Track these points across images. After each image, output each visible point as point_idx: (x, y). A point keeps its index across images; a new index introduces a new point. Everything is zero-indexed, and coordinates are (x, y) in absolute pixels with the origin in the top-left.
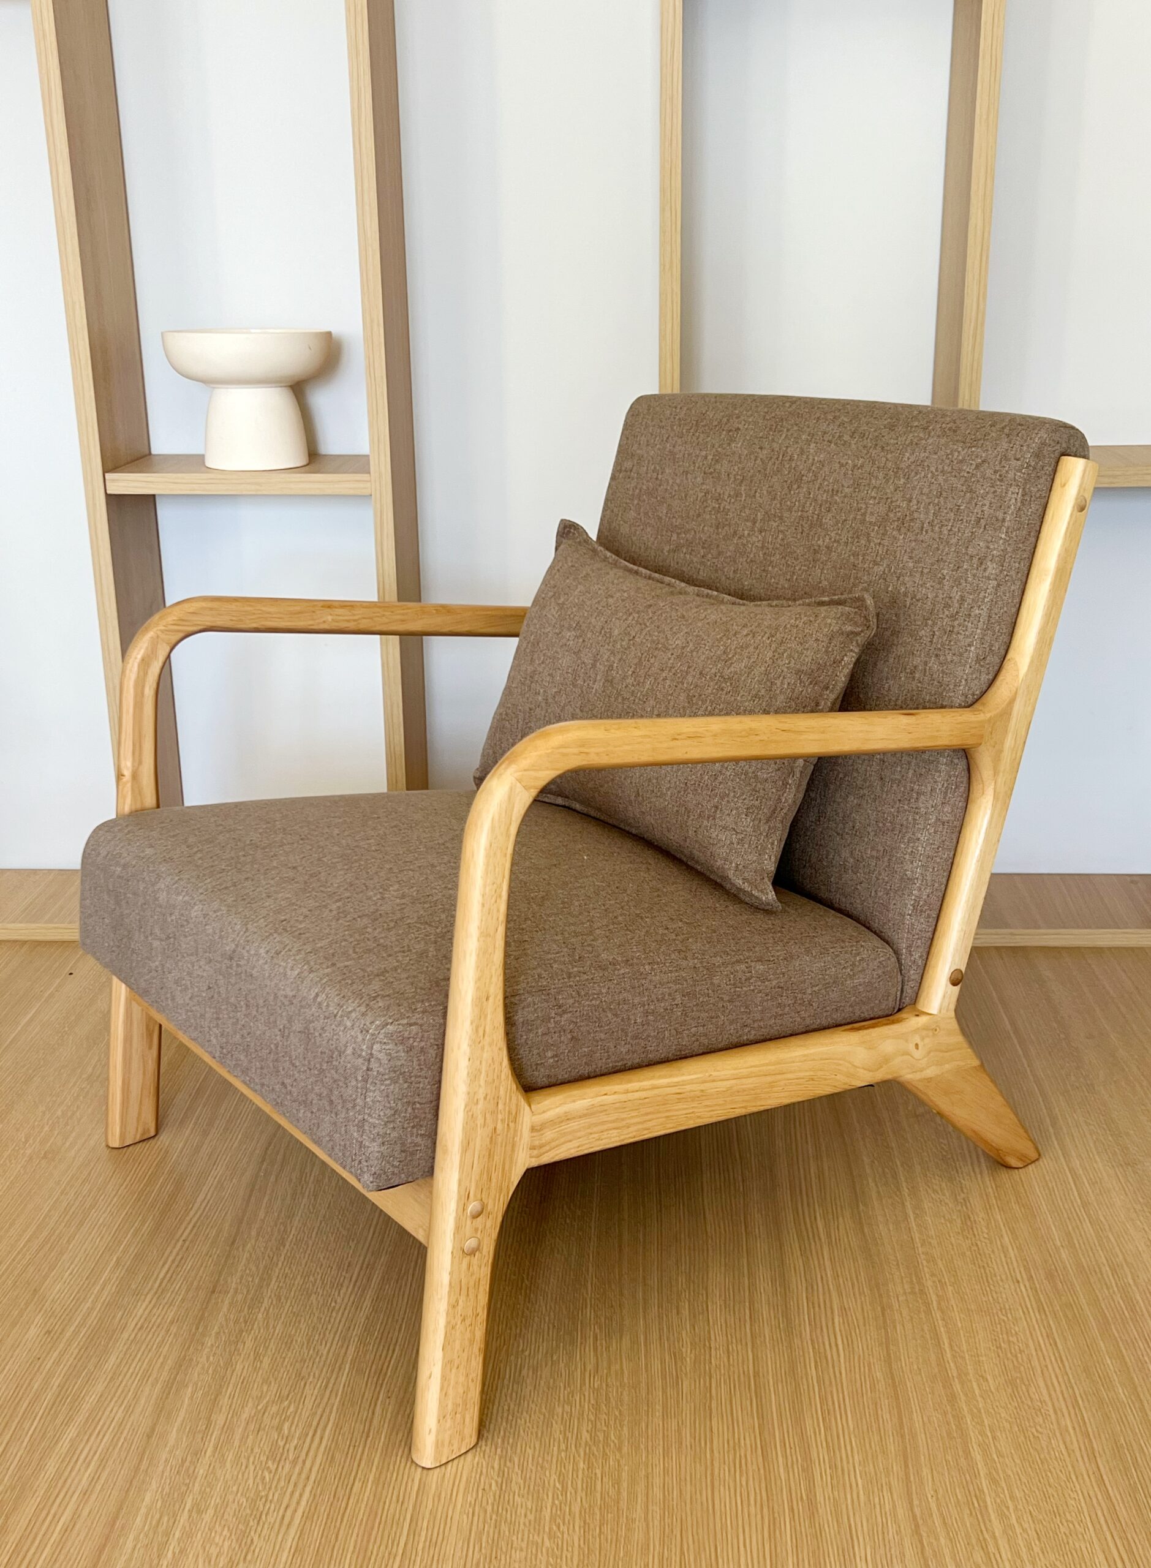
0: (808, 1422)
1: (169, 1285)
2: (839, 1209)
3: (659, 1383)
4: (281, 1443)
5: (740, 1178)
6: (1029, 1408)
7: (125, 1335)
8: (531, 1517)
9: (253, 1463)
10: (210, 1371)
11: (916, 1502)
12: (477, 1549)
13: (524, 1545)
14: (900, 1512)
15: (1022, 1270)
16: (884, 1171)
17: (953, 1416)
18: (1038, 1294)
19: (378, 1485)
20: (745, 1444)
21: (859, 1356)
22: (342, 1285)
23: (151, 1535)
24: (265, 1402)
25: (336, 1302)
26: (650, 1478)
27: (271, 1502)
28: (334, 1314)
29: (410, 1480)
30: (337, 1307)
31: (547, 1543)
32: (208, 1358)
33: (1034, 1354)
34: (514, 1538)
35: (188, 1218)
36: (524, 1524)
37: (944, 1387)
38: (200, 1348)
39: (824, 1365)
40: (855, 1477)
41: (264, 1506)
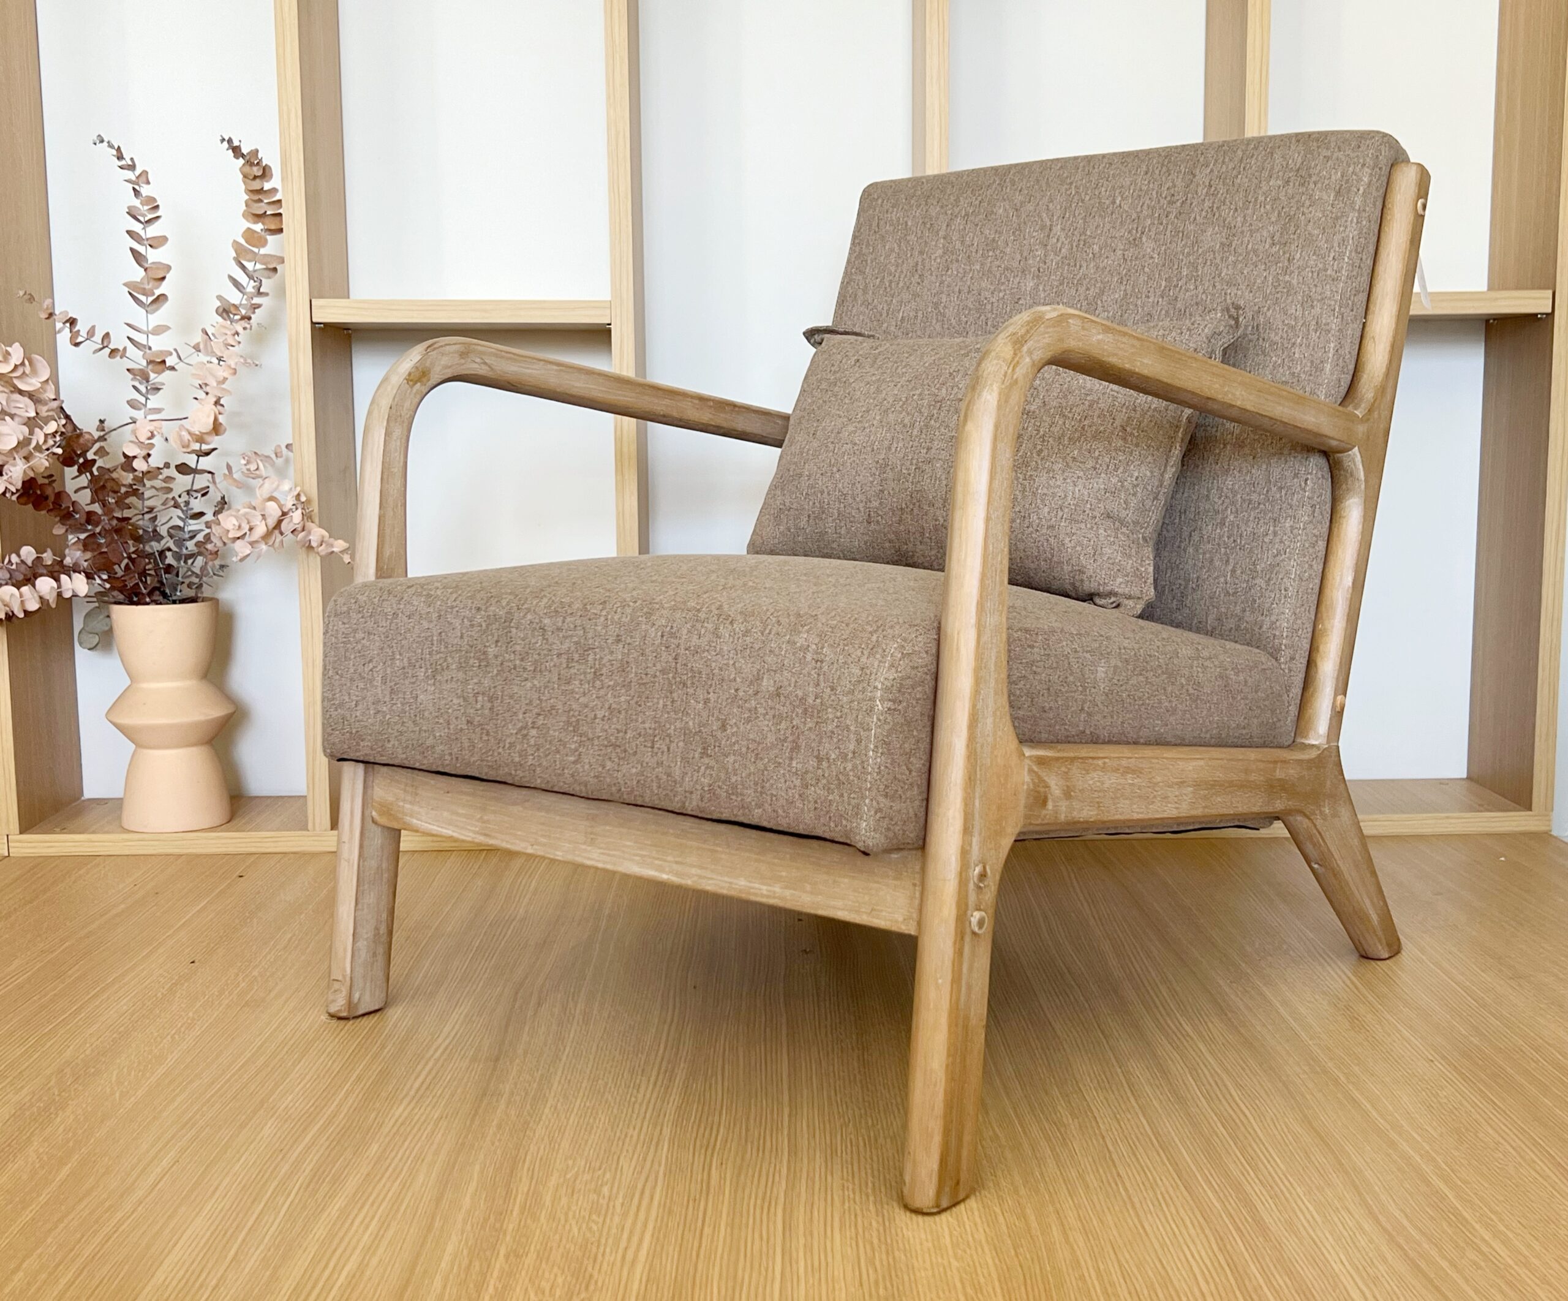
3: (1044, 1144)
4: (604, 1202)
8: (928, 1245)
9: (574, 1218)
10: (498, 1154)
13: (928, 1267)
23: (462, 1277)
24: (573, 1172)
26: (1062, 1214)
27: (604, 1247)
31: (955, 1264)
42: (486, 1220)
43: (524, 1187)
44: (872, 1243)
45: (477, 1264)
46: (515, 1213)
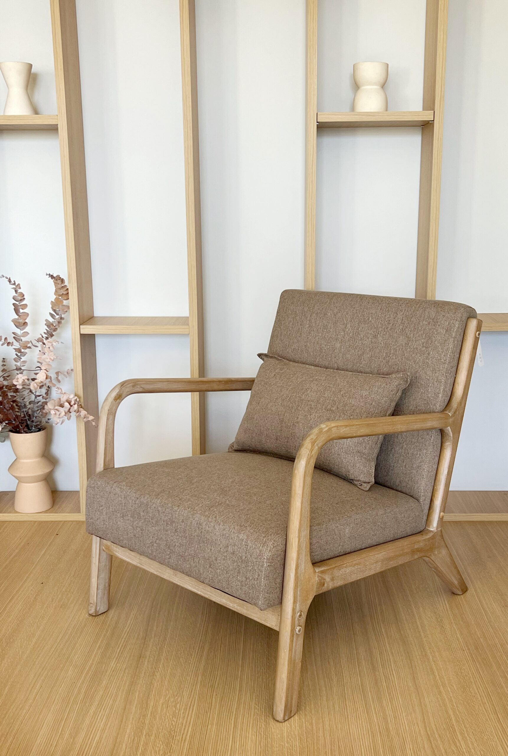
0: (384, 701)
1: (122, 655)
2: (390, 625)
3: (324, 689)
4: (177, 711)
5: (349, 613)
6: (470, 696)
7: (108, 673)
8: (279, 736)
9: (167, 718)
10: (144, 686)
11: (428, 729)
12: (259, 747)
13: (278, 746)
14: (422, 732)
15: (465, 646)
16: (407, 609)
17: (441, 699)
18: (472, 655)
19: (217, 726)
20: (360, 710)
21: (402, 678)
22: (192, 654)
23: (131, 744)
24: (168, 697)
25: (190, 660)
26: (324, 722)
27: (177, 732)
28: (191, 665)
29: (230, 724)
30: (191, 663)
31: (286, 745)
32: (143, 681)
33: (471, 676)
34: (274, 743)
35: (125, 630)
36: (277, 738)
37: (436, 689)
38: (138, 678)
39: (389, 681)
40: (404, 721)
41: (174, 733)
42: (140, 718)
43: (152, 704)
44: (261, 734)
45: (136, 738)
46: (149, 716)
